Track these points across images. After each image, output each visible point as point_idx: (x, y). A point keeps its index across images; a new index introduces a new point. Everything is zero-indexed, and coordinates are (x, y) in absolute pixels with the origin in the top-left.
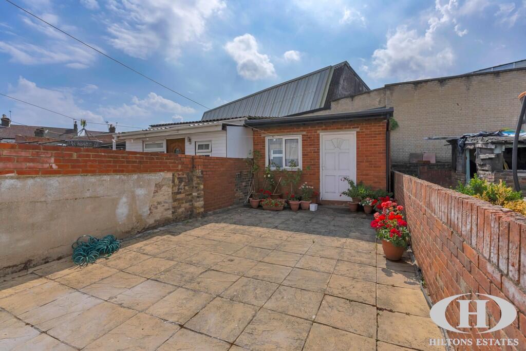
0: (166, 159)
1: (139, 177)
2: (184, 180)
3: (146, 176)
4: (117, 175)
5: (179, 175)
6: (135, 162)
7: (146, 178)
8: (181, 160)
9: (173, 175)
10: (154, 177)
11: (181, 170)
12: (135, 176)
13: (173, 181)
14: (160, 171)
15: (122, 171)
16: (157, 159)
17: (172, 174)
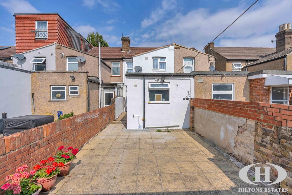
0: (247, 107)
1: (229, 118)
2: (271, 134)
3: (233, 118)
4: (220, 113)
5: (263, 126)
6: (227, 107)
7: (233, 119)
8: (263, 109)
9: (256, 124)
10: (237, 120)
11: (264, 121)
12: (227, 116)
13: (256, 130)
14: (242, 116)
15: (222, 112)
16: (240, 106)
17: (254, 123)
